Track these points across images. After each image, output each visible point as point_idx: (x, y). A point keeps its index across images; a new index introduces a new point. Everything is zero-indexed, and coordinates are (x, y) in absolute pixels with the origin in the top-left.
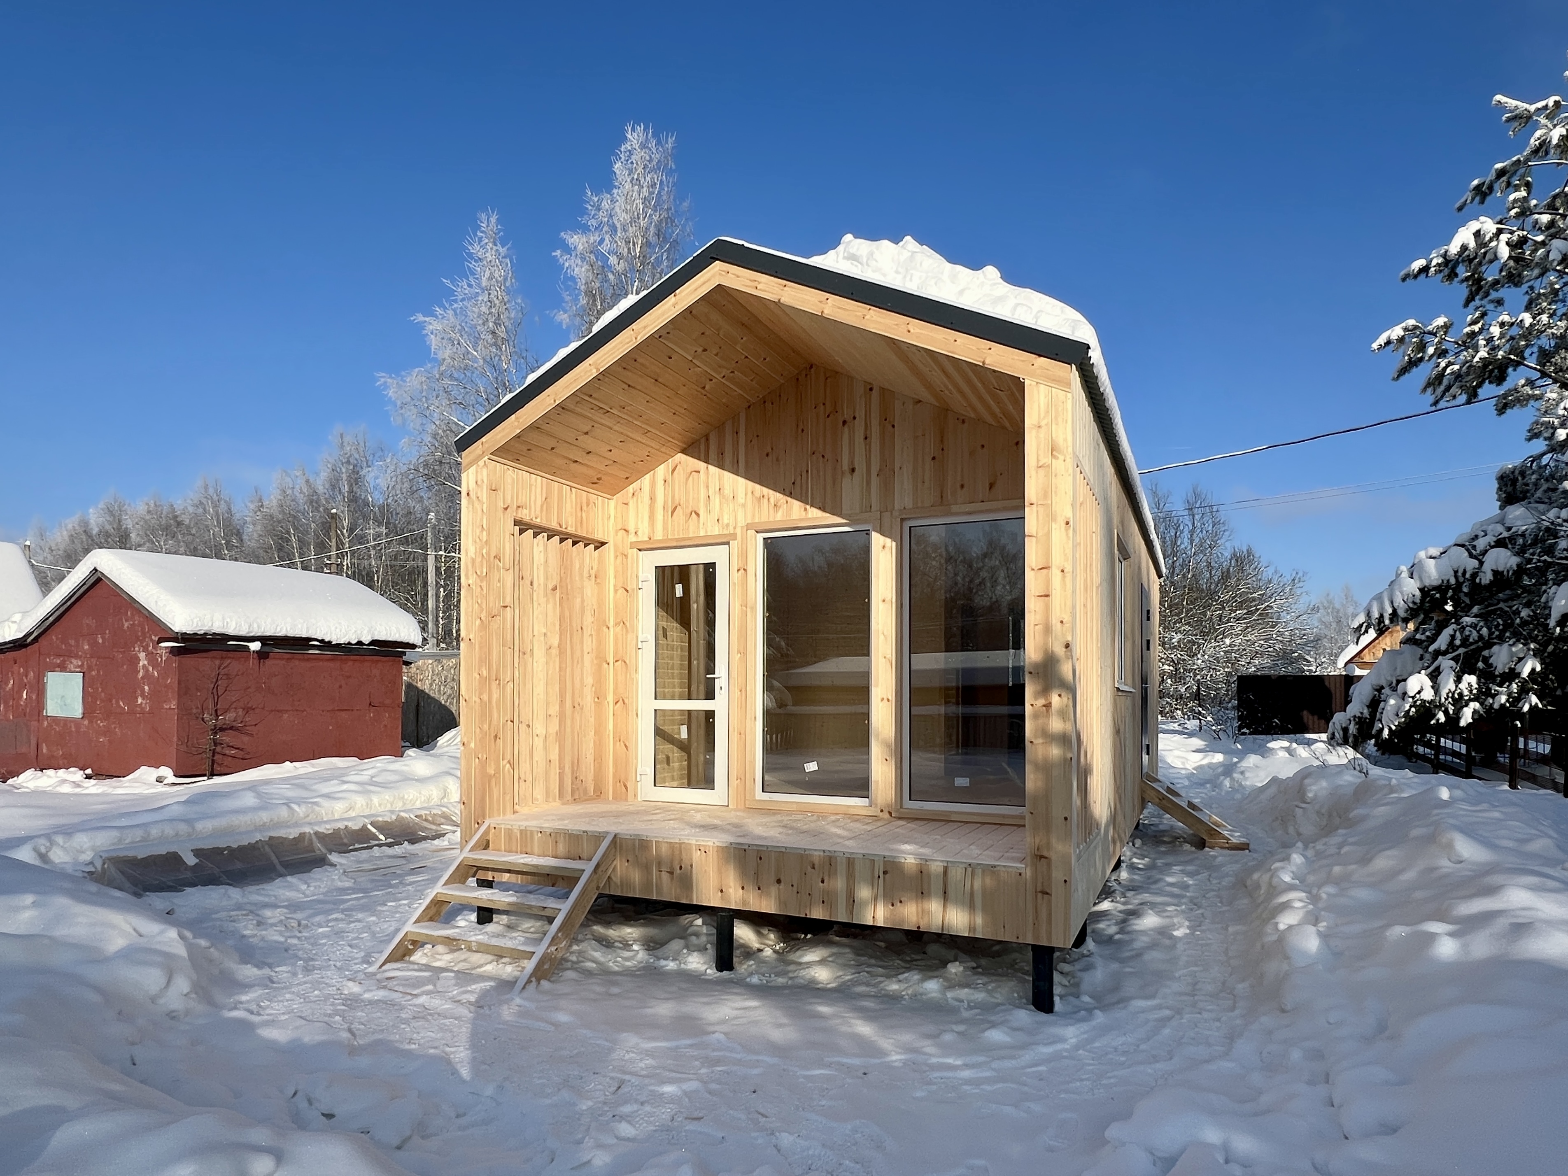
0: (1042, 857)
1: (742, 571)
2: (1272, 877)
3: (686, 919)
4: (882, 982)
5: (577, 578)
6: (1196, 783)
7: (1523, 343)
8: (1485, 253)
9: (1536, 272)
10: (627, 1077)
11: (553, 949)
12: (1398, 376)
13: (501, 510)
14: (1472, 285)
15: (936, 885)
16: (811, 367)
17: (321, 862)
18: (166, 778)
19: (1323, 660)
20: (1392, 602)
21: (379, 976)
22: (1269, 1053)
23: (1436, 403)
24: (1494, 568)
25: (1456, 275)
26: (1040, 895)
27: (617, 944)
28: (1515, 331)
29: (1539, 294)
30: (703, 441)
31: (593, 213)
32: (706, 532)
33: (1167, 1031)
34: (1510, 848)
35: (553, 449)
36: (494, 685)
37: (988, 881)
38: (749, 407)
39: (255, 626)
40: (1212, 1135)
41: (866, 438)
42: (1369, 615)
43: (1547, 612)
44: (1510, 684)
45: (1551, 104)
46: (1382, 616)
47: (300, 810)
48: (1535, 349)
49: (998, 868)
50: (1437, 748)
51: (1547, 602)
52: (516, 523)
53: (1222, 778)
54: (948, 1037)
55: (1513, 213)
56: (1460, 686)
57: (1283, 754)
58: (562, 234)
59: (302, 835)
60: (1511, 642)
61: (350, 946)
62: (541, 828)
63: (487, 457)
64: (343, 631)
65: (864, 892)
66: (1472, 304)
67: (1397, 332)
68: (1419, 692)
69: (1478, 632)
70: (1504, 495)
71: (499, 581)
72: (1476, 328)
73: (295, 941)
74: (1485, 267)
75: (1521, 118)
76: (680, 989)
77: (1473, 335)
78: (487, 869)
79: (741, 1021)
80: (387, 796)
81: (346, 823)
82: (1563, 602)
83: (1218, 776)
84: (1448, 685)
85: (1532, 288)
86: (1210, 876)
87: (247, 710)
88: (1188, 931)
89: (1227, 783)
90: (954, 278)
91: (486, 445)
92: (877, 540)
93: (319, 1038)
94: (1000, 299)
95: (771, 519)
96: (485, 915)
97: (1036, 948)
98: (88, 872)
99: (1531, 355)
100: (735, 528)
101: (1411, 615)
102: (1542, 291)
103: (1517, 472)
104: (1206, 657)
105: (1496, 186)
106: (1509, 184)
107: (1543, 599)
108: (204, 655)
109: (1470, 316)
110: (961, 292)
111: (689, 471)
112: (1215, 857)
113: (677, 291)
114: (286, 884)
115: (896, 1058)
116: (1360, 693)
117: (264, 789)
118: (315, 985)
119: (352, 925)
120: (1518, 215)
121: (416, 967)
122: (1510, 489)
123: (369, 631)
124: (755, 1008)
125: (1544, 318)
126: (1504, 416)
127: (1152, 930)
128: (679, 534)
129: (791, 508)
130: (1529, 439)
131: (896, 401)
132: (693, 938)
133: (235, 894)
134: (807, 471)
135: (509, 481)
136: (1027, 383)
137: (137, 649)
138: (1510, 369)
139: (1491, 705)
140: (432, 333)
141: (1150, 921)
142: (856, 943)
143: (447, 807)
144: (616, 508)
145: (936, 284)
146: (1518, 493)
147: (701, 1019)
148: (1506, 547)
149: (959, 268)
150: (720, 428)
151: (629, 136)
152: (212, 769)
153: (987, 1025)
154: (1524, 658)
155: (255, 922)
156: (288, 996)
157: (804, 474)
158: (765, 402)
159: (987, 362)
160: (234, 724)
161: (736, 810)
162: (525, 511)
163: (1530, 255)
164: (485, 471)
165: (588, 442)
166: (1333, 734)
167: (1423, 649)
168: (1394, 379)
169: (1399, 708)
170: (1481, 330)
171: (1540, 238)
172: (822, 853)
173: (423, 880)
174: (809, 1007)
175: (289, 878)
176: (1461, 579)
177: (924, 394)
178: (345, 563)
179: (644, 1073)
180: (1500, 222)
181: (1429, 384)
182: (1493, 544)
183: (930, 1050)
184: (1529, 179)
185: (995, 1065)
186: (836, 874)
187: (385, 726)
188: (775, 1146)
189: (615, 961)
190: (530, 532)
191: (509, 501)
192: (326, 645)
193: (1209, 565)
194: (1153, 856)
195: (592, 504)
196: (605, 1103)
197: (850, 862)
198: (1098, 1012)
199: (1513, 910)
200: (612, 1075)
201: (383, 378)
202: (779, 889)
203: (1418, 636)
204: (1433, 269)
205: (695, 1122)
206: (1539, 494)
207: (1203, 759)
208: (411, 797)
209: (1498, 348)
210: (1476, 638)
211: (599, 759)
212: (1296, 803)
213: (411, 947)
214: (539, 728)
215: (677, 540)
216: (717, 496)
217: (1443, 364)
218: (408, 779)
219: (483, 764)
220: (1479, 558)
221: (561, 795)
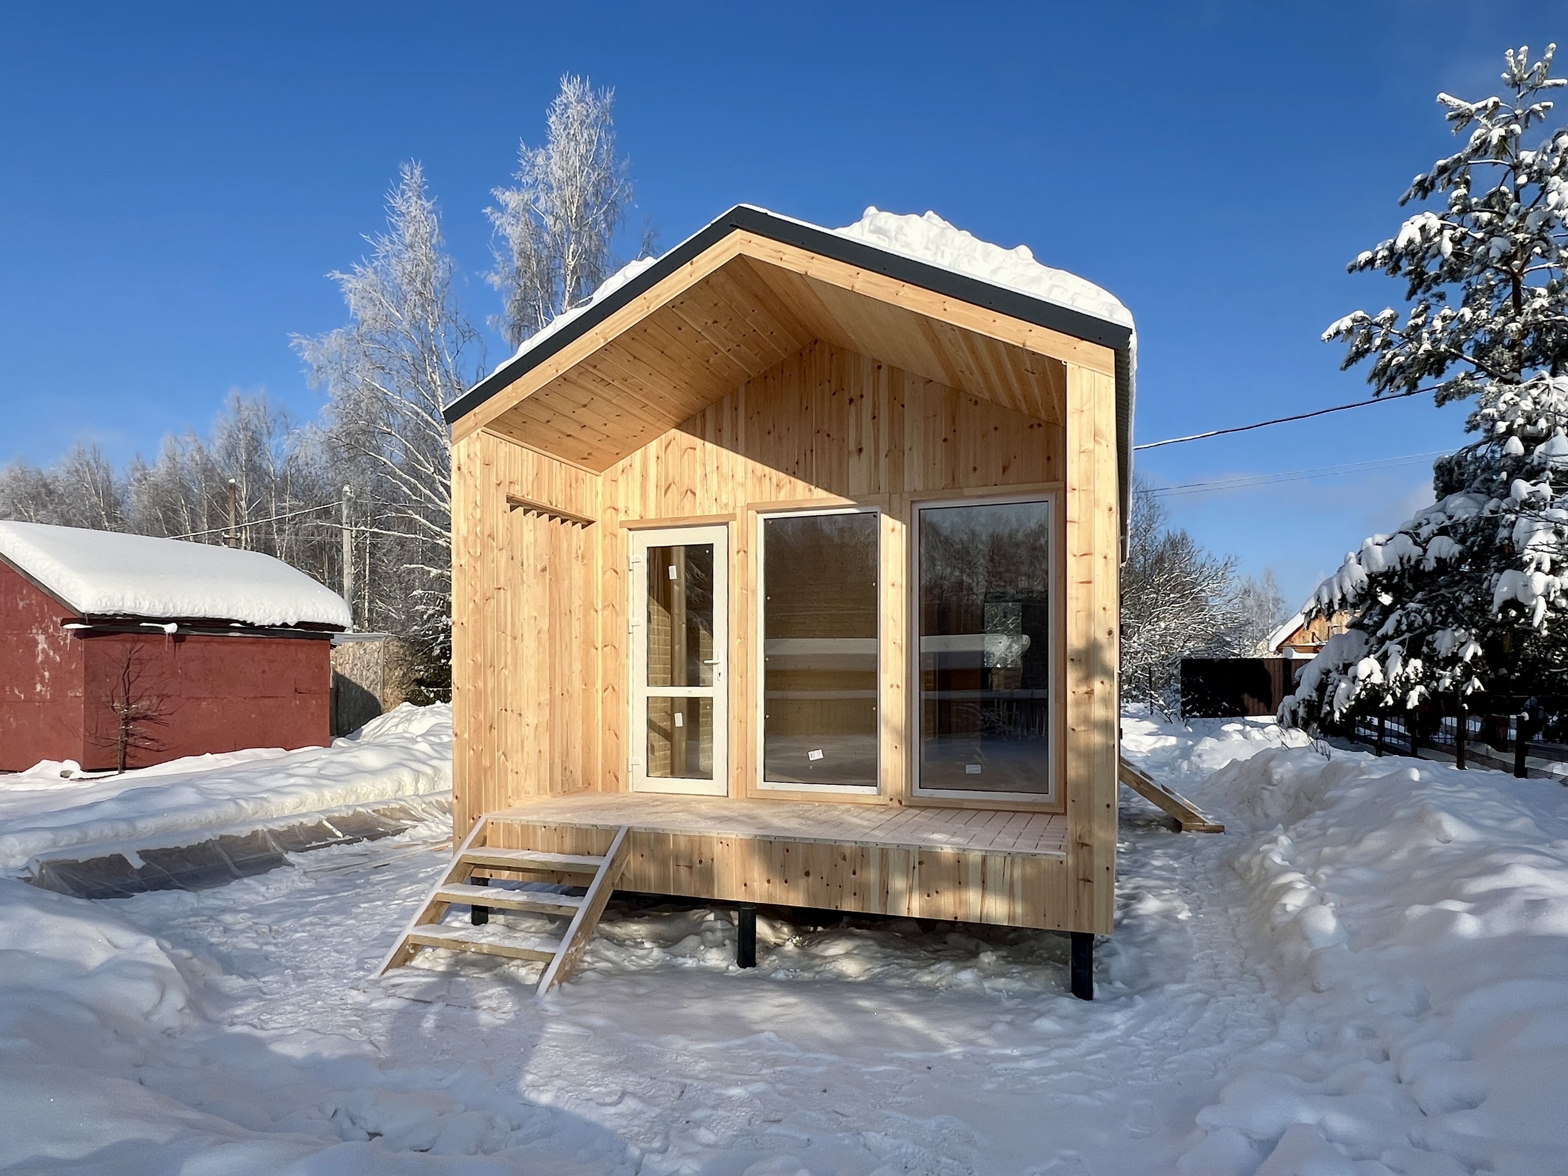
0: (1083, 845)
1: (742, 553)
2: (1264, 858)
3: (695, 914)
4: (913, 974)
5: (565, 559)
6: (1153, 766)
7: (1463, 337)
8: (1429, 248)
9: (1477, 268)
10: (688, 1081)
11: (573, 949)
12: (1346, 366)
13: (494, 486)
14: (1414, 279)
15: (974, 875)
16: (816, 342)
17: (278, 862)
18: (71, 772)
19: (1247, 643)
20: (1341, 588)
21: (383, 984)
22: (1315, 1033)
23: (1378, 393)
24: (1438, 556)
25: (1400, 268)
26: (1081, 883)
27: (627, 942)
28: (1455, 325)
29: (1476, 289)
30: (699, 417)
31: (528, 168)
32: (703, 512)
33: (1207, 1015)
34: (1491, 827)
35: (548, 422)
36: (489, 671)
37: (1029, 870)
38: (749, 382)
39: (171, 606)
40: (1307, 1116)
41: (874, 418)
42: (1318, 600)
43: (1489, 598)
44: (1454, 668)
45: (1490, 105)
46: (1331, 602)
47: (248, 807)
48: (1472, 343)
49: (1038, 857)
50: (1381, 729)
51: (1489, 588)
52: (509, 499)
53: (1180, 760)
54: (1000, 1028)
55: (1455, 209)
56: (1407, 670)
57: (1238, 737)
58: (492, 190)
59: (255, 834)
60: (1454, 628)
61: (337, 951)
62: (544, 822)
63: (479, 430)
64: (267, 612)
65: (899, 883)
66: (1414, 297)
67: (1345, 323)
68: (1369, 676)
69: (1422, 617)
70: (1441, 485)
71: (493, 562)
72: (1420, 321)
73: (272, 948)
74: (1427, 261)
75: (1463, 117)
76: (708, 987)
77: (1416, 328)
78: (483, 866)
79: (781, 1019)
80: (340, 790)
81: (302, 820)
82: (1505, 589)
83: (1175, 759)
84: (1396, 668)
85: (1469, 283)
86: (1193, 859)
87: (162, 697)
88: (1190, 914)
89: (1185, 765)
90: (986, 256)
91: (480, 417)
92: (887, 523)
93: (341, 1052)
94: (1037, 280)
95: (773, 500)
96: (480, 915)
97: (1075, 936)
98: (24, 879)
99: (1468, 349)
100: (734, 508)
101: (1360, 600)
102: (1479, 287)
103: (1454, 462)
104: (1142, 640)
105: (1438, 182)
106: (1450, 181)
107: (1485, 586)
108: (110, 637)
109: (1414, 310)
110: (994, 272)
111: (684, 448)
112: (1194, 840)
113: (694, 260)
114: (242, 887)
115: (955, 1051)
116: (1308, 677)
117: (205, 784)
118: (316, 995)
119: (331, 929)
120: (1460, 212)
121: (421, 972)
122: (1447, 478)
123: (295, 613)
124: (795, 1004)
125: (1483, 313)
126: (1442, 407)
127: (1157, 913)
128: (673, 513)
129: (795, 488)
130: (1468, 431)
131: (906, 381)
132: (709, 934)
133: (189, 899)
134: (812, 451)
135: (502, 455)
136: (1069, 366)
137: (34, 631)
138: (1449, 362)
139: (1436, 689)
140: (350, 292)
141: (1150, 905)
142: (877, 934)
143: (405, 801)
144: (603, 485)
145: (969, 262)
146: (1454, 483)
147: (742, 1018)
148: (1448, 535)
149: (991, 246)
150: (718, 403)
151: (565, 88)
152: (124, 762)
153: (1035, 1015)
154: (1465, 643)
155: (221, 928)
156: (288, 1008)
157: (808, 453)
158: (766, 378)
159: (1028, 343)
160: (149, 713)
161: (738, 800)
162: (518, 487)
163: (1468, 251)
164: (478, 445)
165: (584, 415)
166: (1282, 716)
167: (1369, 634)
168: (1342, 369)
169: (1350, 692)
170: (1424, 323)
171: (1480, 235)
172: (854, 844)
173: (393, 879)
174: (847, 1002)
175: (246, 880)
176: (1406, 566)
177: (939, 374)
178: (243, 537)
179: (703, 1076)
180: (1442, 218)
181: (1375, 375)
182: (1436, 532)
183: (987, 1041)
184: (1468, 177)
185: (1055, 1054)
186: (868, 863)
187: (312, 714)
188: (865, 1145)
189: (631, 960)
190: (520, 510)
191: (501, 478)
192: (248, 627)
193: (1143, 548)
194: (1131, 840)
195: (580, 480)
196: (674, 1110)
197: (884, 853)
198: (1137, 998)
199: (1522, 887)
200: (671, 1079)
201: (296, 339)
202: (807, 882)
203: (1366, 621)
204: (1379, 262)
205: (775, 1125)
206: (1476, 484)
207: (1156, 742)
208: (365, 790)
209: (1440, 340)
210: (1421, 623)
211: (587, 749)
212: (1264, 785)
213: (412, 951)
214: (530, 717)
215: (672, 519)
216: (715, 475)
217: (1389, 356)
218: (358, 771)
219: (478, 756)
220: (1423, 544)
221: (551, 790)
